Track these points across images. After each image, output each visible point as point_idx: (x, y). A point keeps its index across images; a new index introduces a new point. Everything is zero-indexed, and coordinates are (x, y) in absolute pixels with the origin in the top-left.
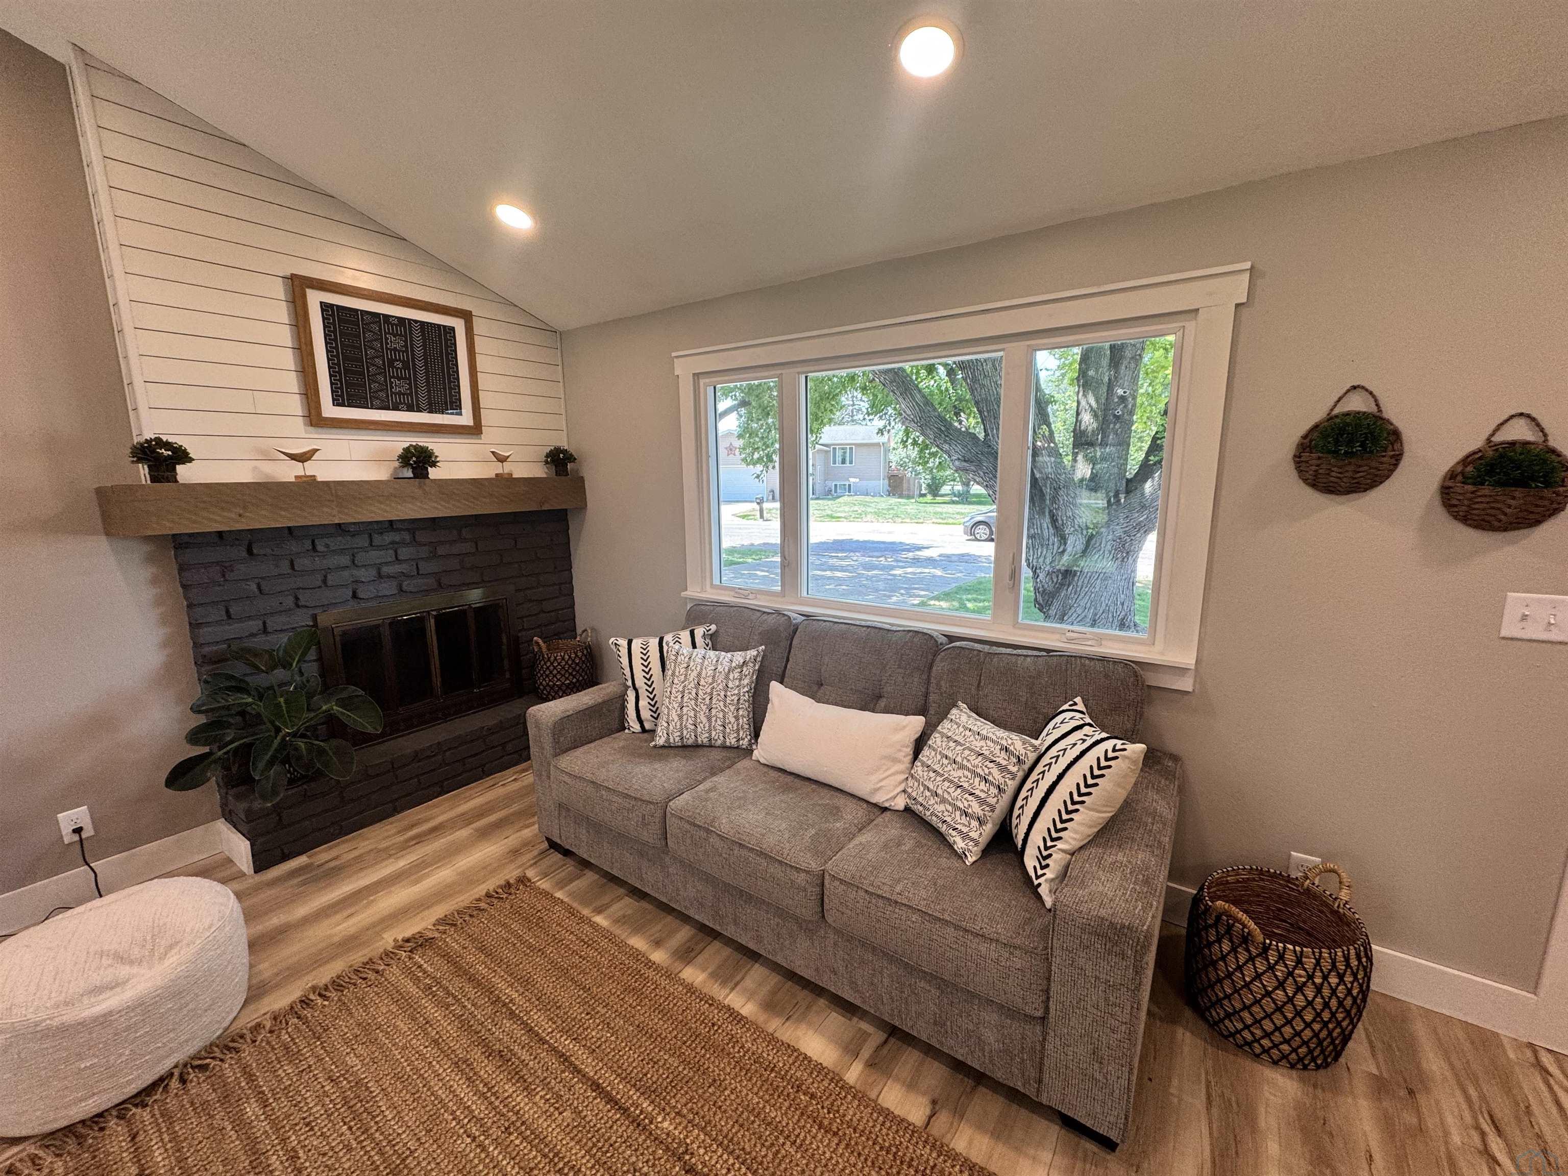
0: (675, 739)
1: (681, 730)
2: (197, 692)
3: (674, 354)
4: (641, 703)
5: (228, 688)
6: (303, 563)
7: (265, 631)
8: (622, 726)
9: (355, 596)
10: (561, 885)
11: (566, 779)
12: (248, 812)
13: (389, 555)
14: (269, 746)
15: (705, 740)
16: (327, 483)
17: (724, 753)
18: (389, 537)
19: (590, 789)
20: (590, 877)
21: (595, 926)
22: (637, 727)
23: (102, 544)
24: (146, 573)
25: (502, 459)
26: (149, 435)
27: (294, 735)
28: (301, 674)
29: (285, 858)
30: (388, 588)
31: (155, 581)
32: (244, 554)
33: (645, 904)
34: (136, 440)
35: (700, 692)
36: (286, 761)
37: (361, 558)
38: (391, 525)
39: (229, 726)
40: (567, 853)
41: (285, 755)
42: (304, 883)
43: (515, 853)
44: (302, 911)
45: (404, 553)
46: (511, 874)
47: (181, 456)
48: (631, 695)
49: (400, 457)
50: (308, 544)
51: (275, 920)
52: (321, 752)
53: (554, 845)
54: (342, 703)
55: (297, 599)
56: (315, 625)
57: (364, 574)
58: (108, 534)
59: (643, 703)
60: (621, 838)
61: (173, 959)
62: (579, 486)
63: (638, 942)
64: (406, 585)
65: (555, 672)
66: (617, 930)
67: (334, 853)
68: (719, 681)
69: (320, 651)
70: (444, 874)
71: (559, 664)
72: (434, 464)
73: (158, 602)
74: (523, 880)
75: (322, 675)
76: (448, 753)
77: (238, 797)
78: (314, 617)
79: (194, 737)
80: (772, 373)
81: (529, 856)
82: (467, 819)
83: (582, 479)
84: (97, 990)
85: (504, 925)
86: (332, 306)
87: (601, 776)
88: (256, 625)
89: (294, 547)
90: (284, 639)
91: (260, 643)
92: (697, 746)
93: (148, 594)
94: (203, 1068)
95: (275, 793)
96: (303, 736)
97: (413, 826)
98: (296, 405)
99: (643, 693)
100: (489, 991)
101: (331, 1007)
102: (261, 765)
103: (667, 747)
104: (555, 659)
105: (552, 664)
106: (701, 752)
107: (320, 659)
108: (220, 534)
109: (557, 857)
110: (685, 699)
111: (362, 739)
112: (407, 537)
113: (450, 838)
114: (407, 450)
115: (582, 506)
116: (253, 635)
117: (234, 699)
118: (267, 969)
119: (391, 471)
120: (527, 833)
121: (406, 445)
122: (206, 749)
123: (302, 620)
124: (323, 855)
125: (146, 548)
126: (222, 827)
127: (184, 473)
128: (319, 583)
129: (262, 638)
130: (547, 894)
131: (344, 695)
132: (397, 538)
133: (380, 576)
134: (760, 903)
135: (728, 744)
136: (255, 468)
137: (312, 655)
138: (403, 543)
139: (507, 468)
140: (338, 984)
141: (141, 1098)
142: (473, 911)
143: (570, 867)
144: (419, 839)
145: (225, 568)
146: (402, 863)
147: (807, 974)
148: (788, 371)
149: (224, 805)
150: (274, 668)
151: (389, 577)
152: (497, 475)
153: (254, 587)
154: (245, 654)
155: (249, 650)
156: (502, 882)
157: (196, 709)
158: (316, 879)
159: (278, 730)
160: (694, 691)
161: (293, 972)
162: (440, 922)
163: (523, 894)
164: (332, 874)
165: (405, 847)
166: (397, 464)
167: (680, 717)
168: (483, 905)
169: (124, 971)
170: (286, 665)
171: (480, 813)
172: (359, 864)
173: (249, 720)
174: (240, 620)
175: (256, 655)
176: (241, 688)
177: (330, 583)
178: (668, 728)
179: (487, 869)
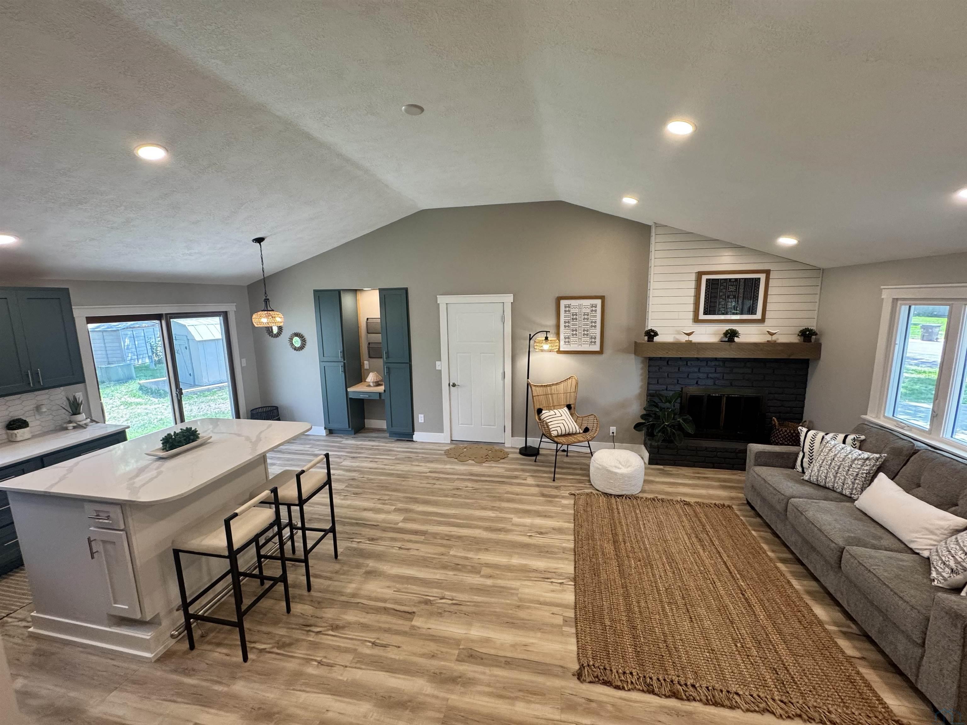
0: (814, 479)
1: (817, 477)
2: (645, 404)
3: (882, 287)
4: (805, 460)
5: (653, 405)
6: (683, 369)
7: (667, 389)
8: (793, 467)
9: (697, 383)
10: (745, 516)
11: (756, 476)
12: (651, 445)
13: (713, 370)
14: (659, 426)
15: (830, 486)
16: (695, 343)
17: (839, 496)
18: (713, 363)
19: (762, 482)
20: (758, 520)
21: (750, 533)
22: (800, 469)
23: (633, 356)
24: (640, 366)
25: (772, 334)
26: (649, 328)
27: (668, 425)
28: (674, 406)
29: (657, 464)
30: (710, 382)
31: (642, 369)
32: (666, 364)
33: (776, 539)
34: (646, 329)
35: (833, 464)
36: (663, 433)
37: (702, 370)
38: (716, 359)
39: (651, 417)
40: (753, 508)
41: (663, 430)
42: (660, 473)
43: (732, 498)
44: (657, 479)
45: (719, 370)
46: (727, 503)
47: (656, 334)
48: (801, 455)
49: (724, 334)
50: (685, 363)
51: (651, 478)
52: (674, 434)
53: (749, 503)
54: (684, 420)
55: (678, 381)
56: (682, 391)
57: (701, 375)
58: (635, 353)
59: (806, 460)
60: (771, 507)
61: (629, 469)
62: (818, 347)
63: (765, 547)
64: (717, 382)
65: (780, 436)
66: (759, 539)
67: (671, 469)
68: (847, 462)
69: (681, 400)
70: (703, 492)
71: (783, 433)
72: (737, 337)
73: (641, 375)
74: (729, 506)
75: (680, 409)
76: (719, 453)
77: (649, 439)
78: (682, 388)
79: (643, 417)
80: (948, 302)
81: (738, 502)
82: (719, 480)
83: (820, 345)
84: (616, 467)
85: (717, 514)
86: (710, 279)
87: (769, 479)
88: (665, 387)
89: (681, 363)
90: (671, 393)
91: (664, 393)
92: (825, 487)
93: (640, 372)
94: (630, 499)
95: (659, 441)
96: (670, 427)
97: (698, 473)
98: (691, 315)
99: (807, 455)
100: (704, 526)
101: (660, 504)
102: (657, 431)
103: (809, 482)
104: (782, 430)
105: (779, 432)
106: (826, 490)
107: (681, 403)
108: (661, 358)
109: (748, 508)
110: (824, 464)
111: (688, 435)
112: (721, 364)
113: (710, 483)
114: (727, 331)
115: (819, 358)
116: (663, 390)
117: (654, 409)
118: (647, 488)
119: (720, 338)
120: (741, 495)
121: (727, 328)
122: (644, 421)
123: (678, 388)
124: (668, 468)
125: (642, 359)
126: (643, 447)
127: (656, 339)
128: (686, 377)
129: (665, 392)
130: (737, 515)
131: (685, 417)
132: (717, 364)
133: (708, 377)
134: (818, 553)
135: (844, 493)
136: (674, 337)
137: (679, 401)
138: (719, 366)
139: (774, 338)
140: (663, 500)
141: (619, 496)
142: (709, 506)
143: (752, 513)
144: (699, 478)
145: (660, 368)
146: (690, 482)
147: (832, 591)
148: (956, 303)
149: (645, 441)
150: (666, 402)
151: (711, 378)
152: (768, 341)
153: (666, 374)
154: (659, 396)
155: (661, 395)
156: (722, 503)
157: (645, 409)
158: (664, 474)
159: (664, 422)
160: (830, 461)
161: (652, 492)
162: (696, 502)
163: (728, 511)
164: (669, 475)
165: (694, 478)
166: (722, 336)
167: (819, 471)
168: (712, 506)
169: (621, 466)
170: (670, 402)
171: (725, 481)
172: (678, 476)
173: (657, 417)
174: (661, 385)
175: (662, 397)
176: (657, 406)
177: (689, 377)
178: (811, 473)
179: (719, 498)
